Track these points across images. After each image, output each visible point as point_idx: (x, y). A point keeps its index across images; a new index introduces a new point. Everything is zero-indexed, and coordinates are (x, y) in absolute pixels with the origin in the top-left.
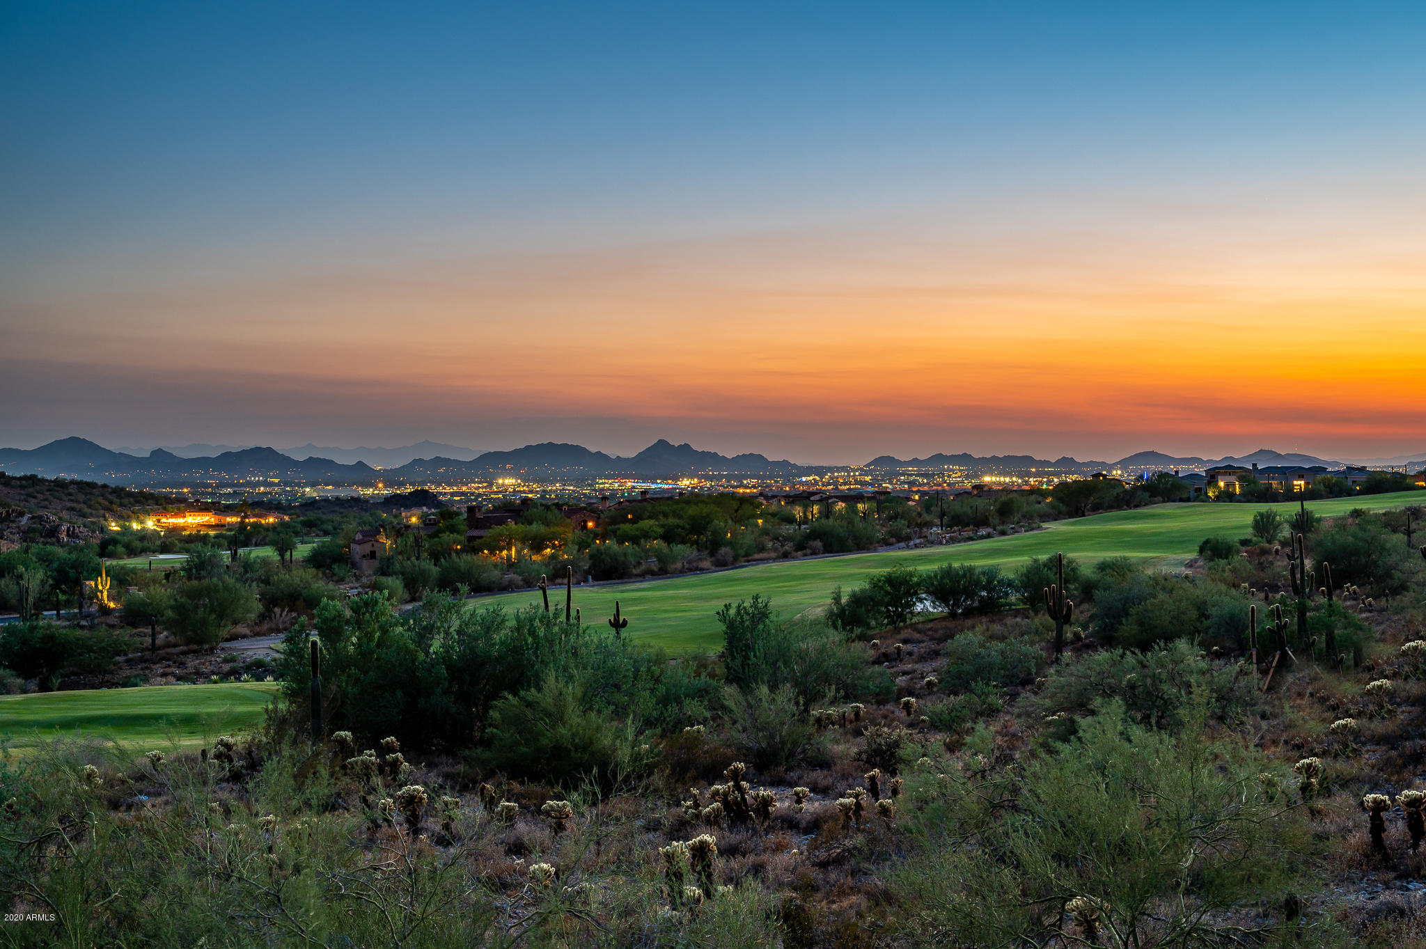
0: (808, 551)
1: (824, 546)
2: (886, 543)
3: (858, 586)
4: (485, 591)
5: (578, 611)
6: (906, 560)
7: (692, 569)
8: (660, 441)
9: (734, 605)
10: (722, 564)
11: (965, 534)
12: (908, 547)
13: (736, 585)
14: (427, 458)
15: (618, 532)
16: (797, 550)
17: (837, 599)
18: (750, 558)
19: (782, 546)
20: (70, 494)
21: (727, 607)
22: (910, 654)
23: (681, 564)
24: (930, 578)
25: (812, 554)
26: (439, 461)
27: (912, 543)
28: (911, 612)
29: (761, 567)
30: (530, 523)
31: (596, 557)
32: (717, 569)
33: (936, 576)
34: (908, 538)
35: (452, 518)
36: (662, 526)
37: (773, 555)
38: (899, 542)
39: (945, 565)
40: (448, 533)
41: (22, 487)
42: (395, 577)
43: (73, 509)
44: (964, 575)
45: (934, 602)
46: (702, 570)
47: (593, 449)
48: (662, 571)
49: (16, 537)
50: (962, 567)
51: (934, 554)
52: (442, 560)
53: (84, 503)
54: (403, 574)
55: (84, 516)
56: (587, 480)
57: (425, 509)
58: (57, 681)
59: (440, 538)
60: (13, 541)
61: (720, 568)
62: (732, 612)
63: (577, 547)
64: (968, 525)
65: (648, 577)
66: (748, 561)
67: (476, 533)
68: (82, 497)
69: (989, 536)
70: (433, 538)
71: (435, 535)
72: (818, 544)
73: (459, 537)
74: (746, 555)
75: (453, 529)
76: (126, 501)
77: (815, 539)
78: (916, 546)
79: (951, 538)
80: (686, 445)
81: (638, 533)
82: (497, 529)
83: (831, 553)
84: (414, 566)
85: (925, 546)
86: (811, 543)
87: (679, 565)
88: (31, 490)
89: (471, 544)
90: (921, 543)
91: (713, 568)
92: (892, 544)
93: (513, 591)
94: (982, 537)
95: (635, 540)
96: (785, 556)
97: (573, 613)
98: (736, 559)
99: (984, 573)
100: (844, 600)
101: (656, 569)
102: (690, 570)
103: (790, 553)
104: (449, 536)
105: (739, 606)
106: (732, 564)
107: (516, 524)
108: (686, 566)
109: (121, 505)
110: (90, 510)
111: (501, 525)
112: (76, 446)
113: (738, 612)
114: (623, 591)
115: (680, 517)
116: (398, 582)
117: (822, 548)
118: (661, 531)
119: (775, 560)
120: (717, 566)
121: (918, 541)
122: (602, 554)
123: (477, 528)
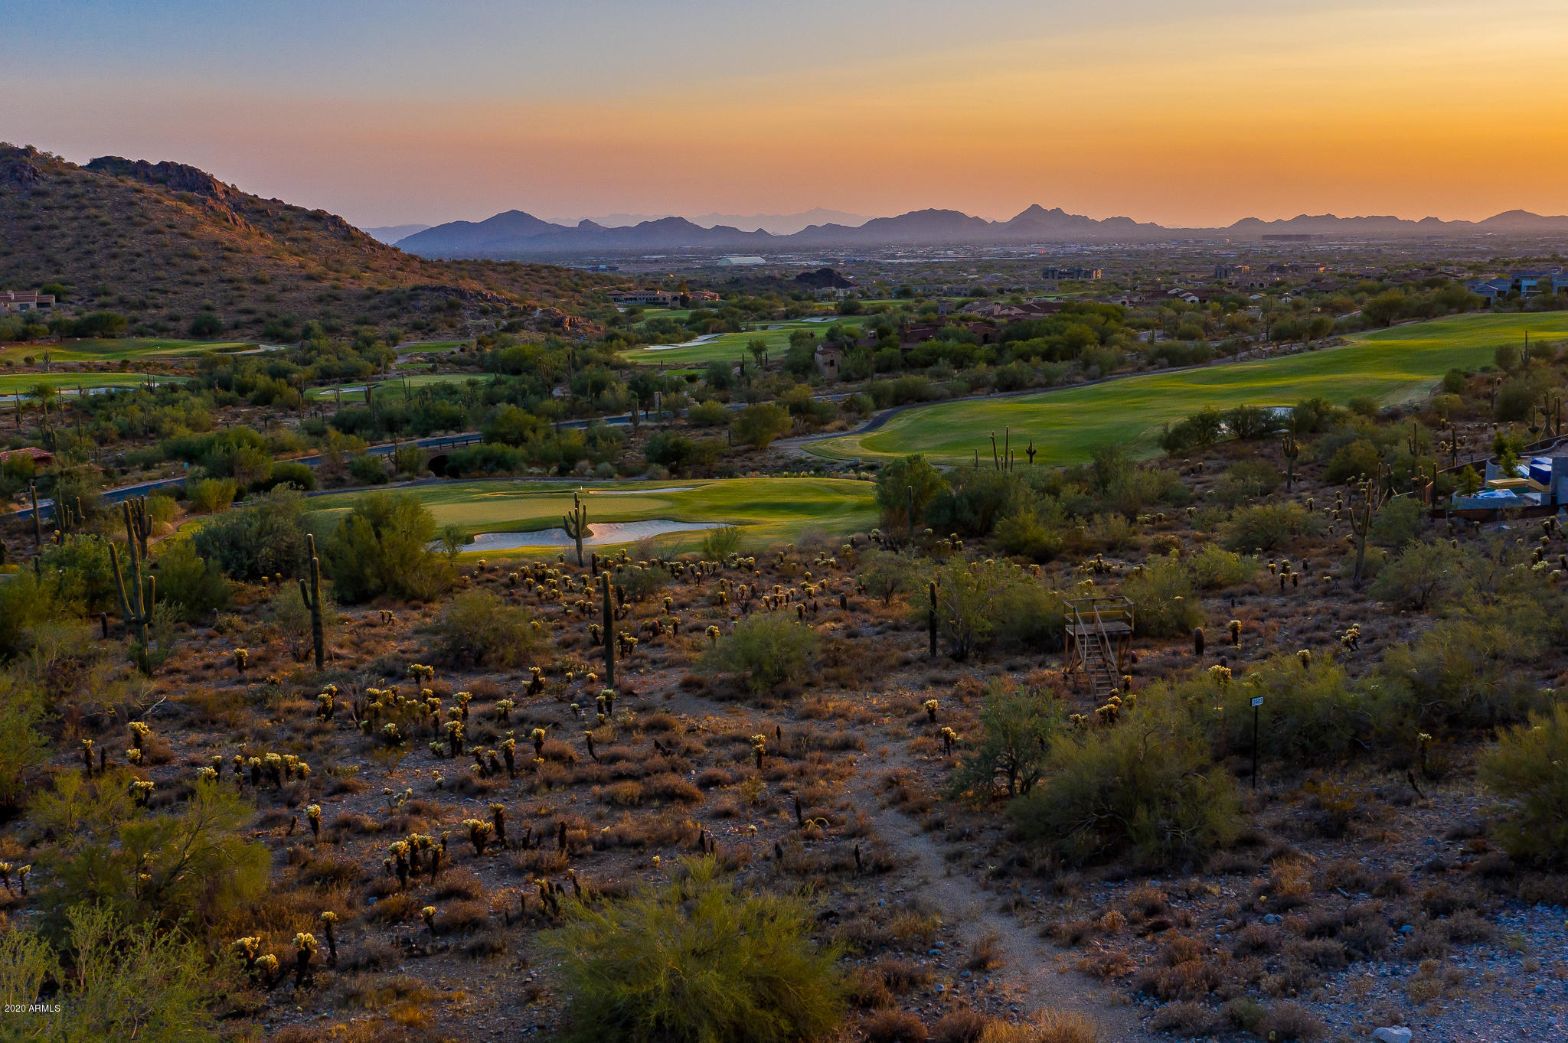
0: (1157, 366)
3: (1182, 420)
7: (1070, 383)
8: (1034, 205)
10: (1093, 379)
12: (1235, 361)
14: (819, 224)
15: (1013, 348)
17: (1166, 430)
20: (543, 278)
23: (1062, 379)
24: (1228, 415)
25: (1159, 369)
27: (1238, 356)
29: (1120, 382)
30: (947, 339)
31: (1001, 376)
32: (1087, 382)
33: (1232, 413)
34: (1236, 352)
37: (1130, 369)
38: (1228, 356)
39: (1239, 407)
40: (887, 348)
41: (505, 272)
43: (548, 291)
44: (1251, 413)
46: (1078, 384)
48: (1048, 385)
49: (533, 327)
50: (1250, 409)
53: (556, 285)
55: (557, 297)
56: (967, 244)
58: (689, 473)
59: (881, 351)
60: (531, 331)
61: (1090, 381)
64: (1287, 339)
65: (1038, 389)
66: (1110, 375)
68: (553, 280)
69: (1300, 351)
72: (1165, 361)
74: (1111, 369)
76: (587, 282)
78: (1242, 360)
79: (1271, 352)
80: (1059, 210)
81: (1029, 350)
82: (922, 344)
83: (1174, 367)
85: (1249, 360)
86: (1159, 360)
87: (1060, 379)
88: (513, 275)
89: (905, 357)
90: (1245, 357)
91: (1085, 382)
92: (1222, 358)
93: (944, 401)
94: (1294, 352)
96: (1140, 370)
98: (1102, 374)
101: (1044, 383)
102: (1069, 383)
103: (1144, 367)
104: (888, 350)
106: (1099, 378)
107: (937, 340)
108: (1066, 380)
109: (585, 286)
110: (561, 292)
111: (926, 341)
112: (516, 218)
114: (1021, 402)
115: (1061, 333)
117: (1167, 364)
118: (1045, 347)
119: (1132, 373)
120: (1088, 379)
121: (1243, 354)
122: (1005, 373)
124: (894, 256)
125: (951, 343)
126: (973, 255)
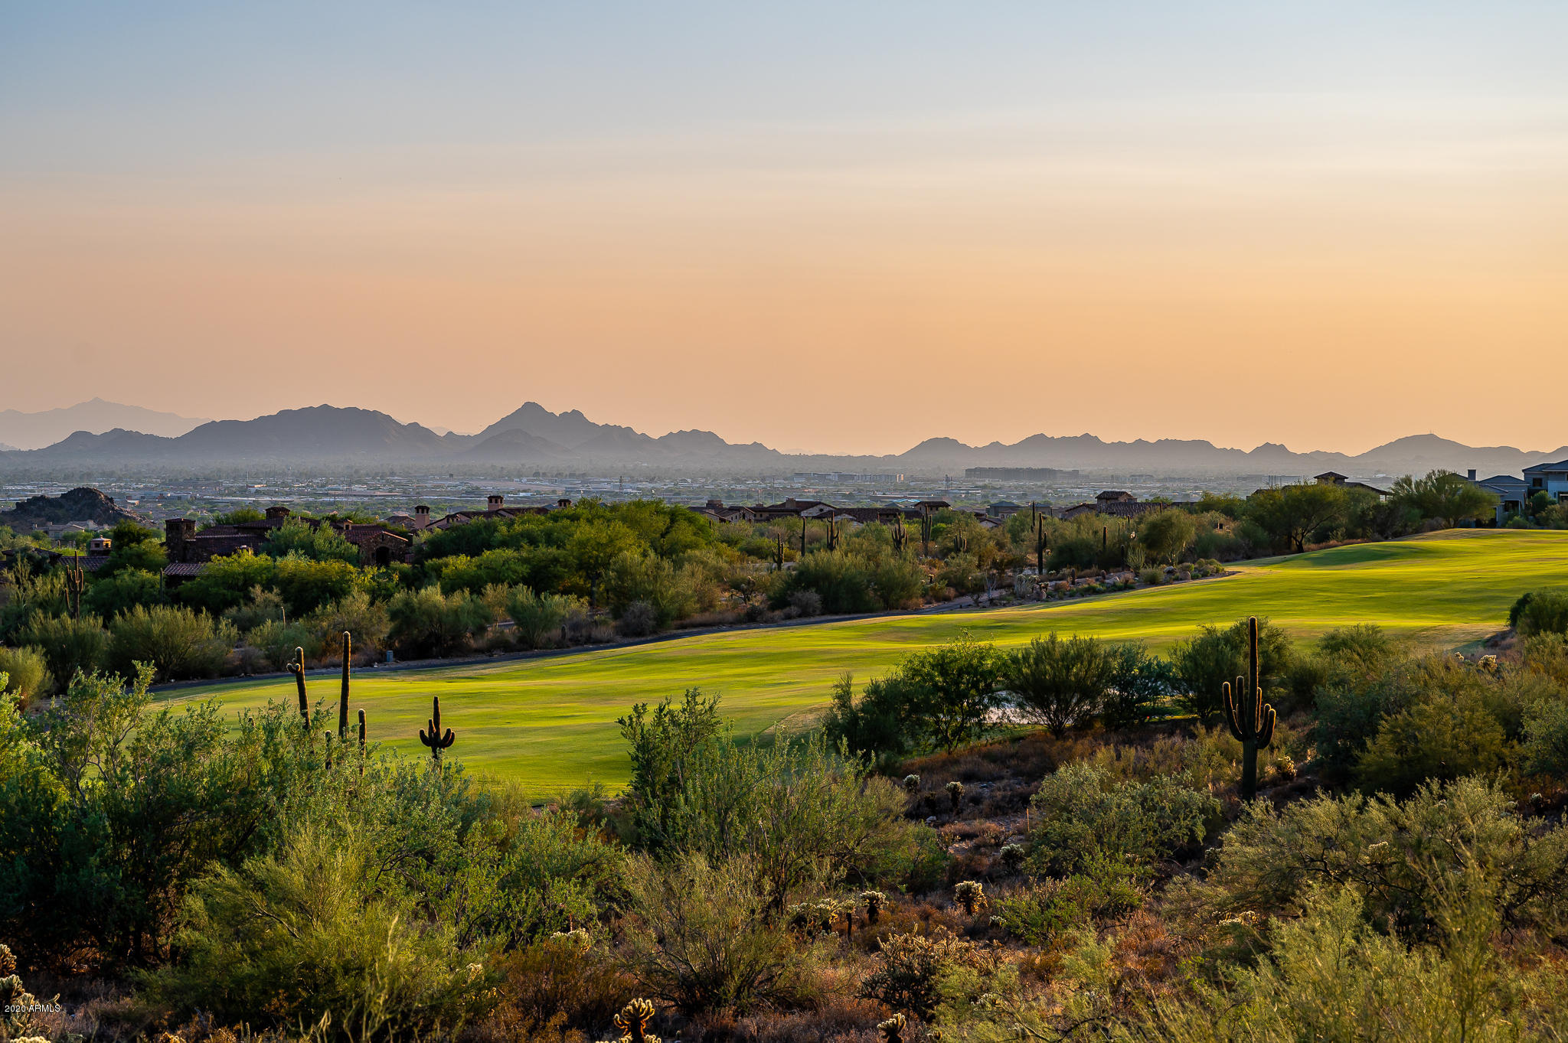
0: (794, 610)
1: (824, 601)
2: (937, 599)
3: (883, 674)
4: (195, 677)
5: (361, 714)
6: (974, 627)
7: (580, 640)
8: (528, 406)
9: (652, 708)
10: (636, 634)
11: (1083, 584)
12: (978, 606)
13: (660, 671)
14: (97, 430)
15: (445, 571)
16: (773, 608)
17: (844, 698)
18: (687, 621)
19: (747, 599)
21: (640, 711)
22: (976, 800)
23: (559, 632)
24: (1015, 660)
25: (800, 616)
26: (120, 439)
27: (984, 597)
28: (980, 724)
29: (707, 640)
30: (283, 553)
31: (404, 617)
32: (626, 640)
33: (1026, 658)
34: (978, 588)
35: (139, 542)
36: (525, 561)
37: (729, 615)
38: (962, 595)
39: (1044, 637)
40: (131, 569)
42: (29, 649)
44: (1078, 657)
45: (1020, 705)
46: (599, 643)
47: (404, 419)
48: (525, 644)
50: (1074, 643)
51: (1025, 619)
52: (118, 617)
54: (45, 642)
56: (393, 474)
57: (92, 524)
59: (115, 577)
61: (631, 640)
62: (648, 719)
63: (367, 598)
64: (1088, 565)
65: (498, 654)
66: (683, 627)
67: (183, 569)
69: (1127, 587)
70: (104, 577)
71: (107, 572)
72: (813, 597)
73: (150, 575)
74: (682, 613)
75: (141, 561)
77: (806, 588)
78: (993, 604)
79: (1057, 589)
80: (576, 414)
81: (482, 573)
82: (218, 563)
83: (836, 613)
84: (64, 628)
86: (799, 595)
87: (555, 633)
89: (173, 590)
90: (1001, 598)
91: (619, 638)
92: (947, 599)
93: (248, 678)
94: (1116, 589)
95: (475, 585)
96: (751, 619)
97: (353, 720)
98: (661, 622)
99: (1113, 654)
100: (857, 699)
101: (512, 640)
102: (575, 642)
103: (761, 612)
104: (132, 574)
105: (661, 710)
106: (655, 632)
107: (256, 554)
108: (569, 634)
111: (229, 556)
113: (659, 721)
115: (560, 544)
116: (35, 657)
117: (818, 605)
118: (524, 569)
119: (731, 626)
120: (625, 635)
121: (995, 594)
122: (413, 610)
123: (184, 560)
124: (243, 491)
125: (292, 562)
126: (405, 493)
